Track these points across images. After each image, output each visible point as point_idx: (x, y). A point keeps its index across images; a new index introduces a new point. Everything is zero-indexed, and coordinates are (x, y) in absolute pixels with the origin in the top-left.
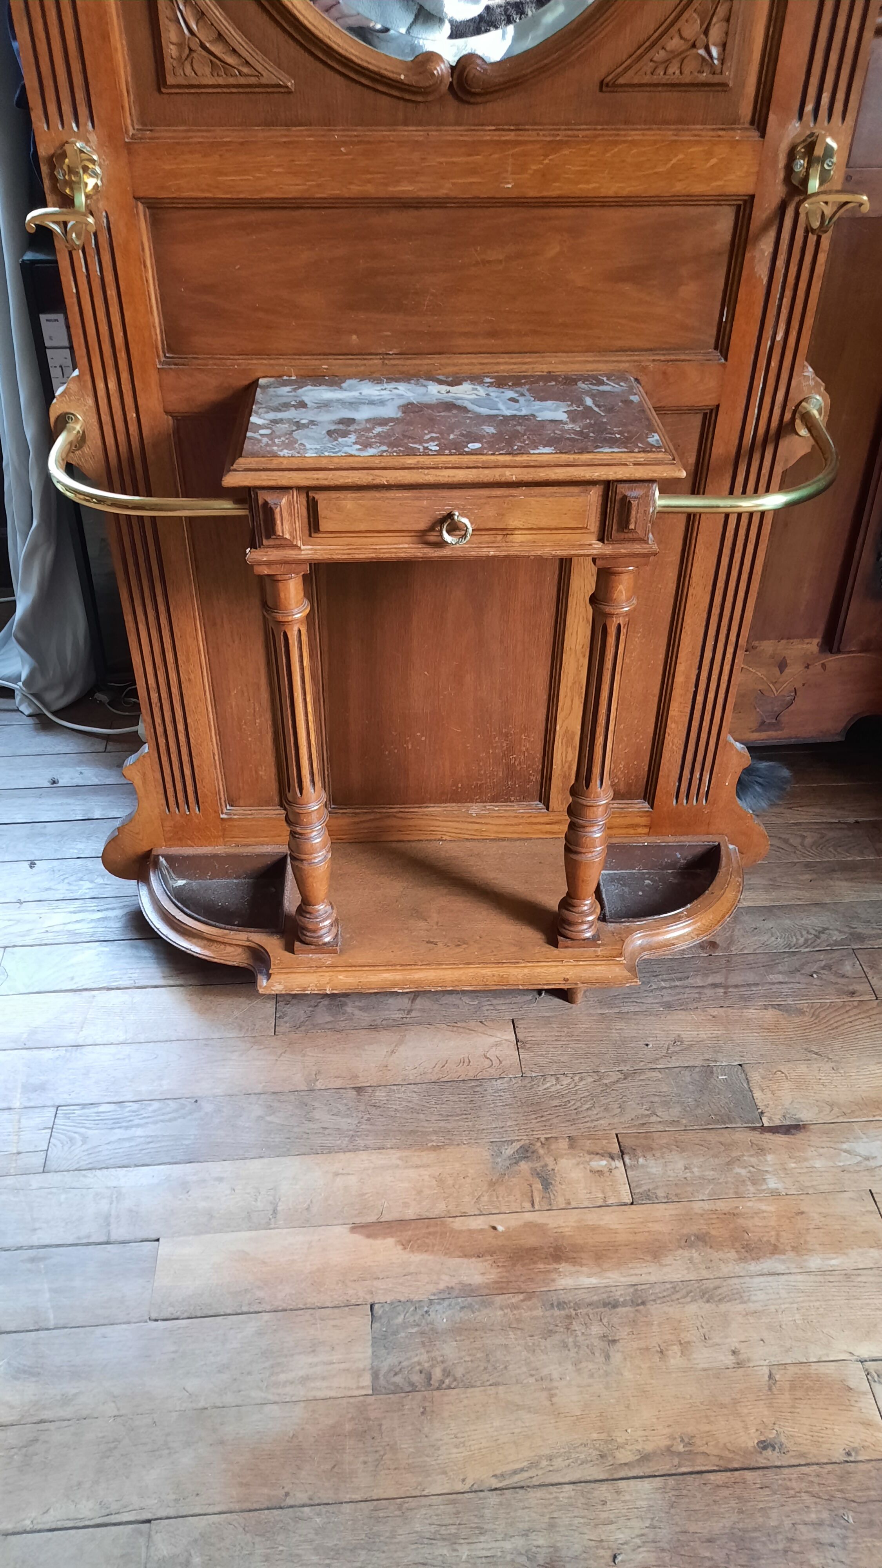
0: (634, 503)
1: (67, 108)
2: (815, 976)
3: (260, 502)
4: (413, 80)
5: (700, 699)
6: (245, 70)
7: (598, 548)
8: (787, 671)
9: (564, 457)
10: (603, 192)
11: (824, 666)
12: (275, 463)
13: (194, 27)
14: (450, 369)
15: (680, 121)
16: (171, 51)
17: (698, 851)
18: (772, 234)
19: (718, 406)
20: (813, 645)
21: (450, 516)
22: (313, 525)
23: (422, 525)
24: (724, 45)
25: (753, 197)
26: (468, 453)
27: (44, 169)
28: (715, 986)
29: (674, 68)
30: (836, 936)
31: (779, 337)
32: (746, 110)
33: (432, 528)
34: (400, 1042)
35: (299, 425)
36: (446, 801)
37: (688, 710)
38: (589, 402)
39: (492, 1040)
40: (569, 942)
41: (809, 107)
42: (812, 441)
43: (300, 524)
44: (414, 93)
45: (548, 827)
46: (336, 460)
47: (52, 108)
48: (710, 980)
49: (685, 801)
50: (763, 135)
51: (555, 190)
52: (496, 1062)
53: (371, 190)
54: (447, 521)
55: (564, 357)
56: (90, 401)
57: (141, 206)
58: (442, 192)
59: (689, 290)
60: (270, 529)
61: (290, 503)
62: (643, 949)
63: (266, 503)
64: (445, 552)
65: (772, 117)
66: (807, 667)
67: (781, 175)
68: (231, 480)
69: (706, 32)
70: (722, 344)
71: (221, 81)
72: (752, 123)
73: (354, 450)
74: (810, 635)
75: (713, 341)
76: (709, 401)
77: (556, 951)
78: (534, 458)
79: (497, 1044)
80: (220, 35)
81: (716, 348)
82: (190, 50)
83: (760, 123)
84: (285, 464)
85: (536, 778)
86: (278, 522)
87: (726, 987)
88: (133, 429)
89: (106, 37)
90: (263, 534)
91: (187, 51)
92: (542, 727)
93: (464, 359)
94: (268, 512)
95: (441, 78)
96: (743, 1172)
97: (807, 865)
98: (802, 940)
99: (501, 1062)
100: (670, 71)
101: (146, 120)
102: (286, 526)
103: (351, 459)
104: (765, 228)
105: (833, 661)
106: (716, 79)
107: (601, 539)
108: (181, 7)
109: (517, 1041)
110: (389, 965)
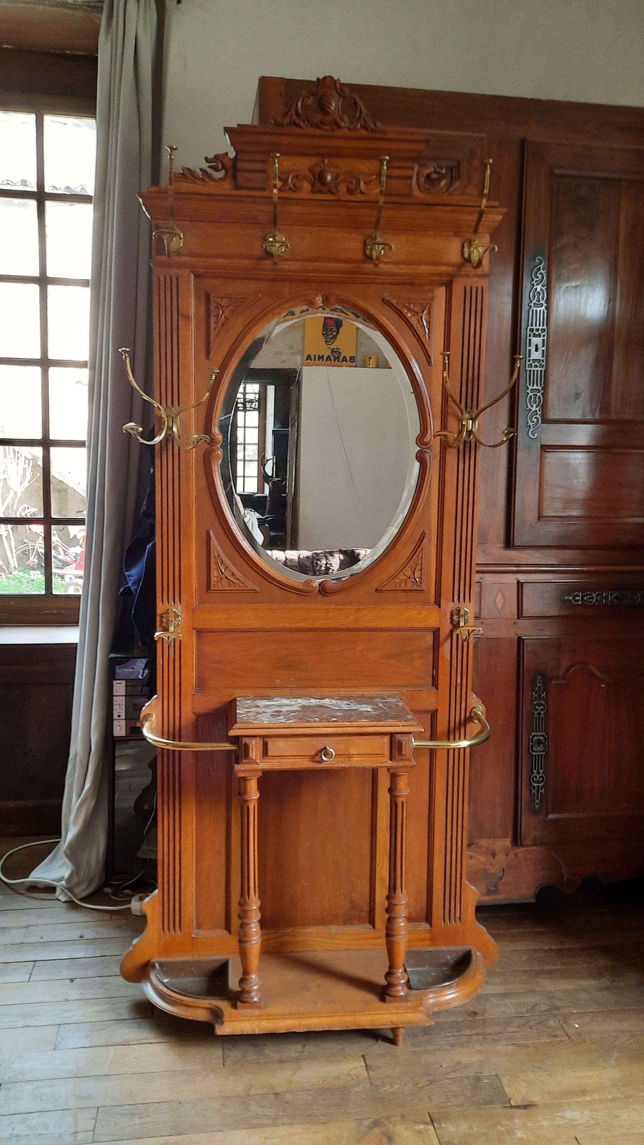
0: (404, 743)
1: (171, 597)
2: (534, 1028)
3: (243, 742)
4: (305, 588)
5: (448, 858)
6: (241, 585)
7: (390, 763)
8: (497, 857)
9: (372, 723)
10: (379, 626)
11: (516, 855)
12: (251, 726)
13: (223, 571)
14: (319, 694)
15: (407, 602)
16: (214, 579)
17: (460, 954)
18: (449, 641)
19: (437, 710)
20: (507, 842)
21: (325, 748)
22: (265, 752)
23: (313, 753)
24: (421, 578)
25: (439, 628)
26: (332, 722)
27: (158, 619)
28: (478, 1034)
29: (403, 585)
30: (544, 1007)
31: (459, 681)
32: (432, 599)
33: (317, 755)
34: (299, 1068)
35: (258, 713)
36: (318, 925)
37: (443, 864)
38: (380, 705)
39: (351, 1066)
40: (392, 998)
41: (456, 598)
42: (480, 726)
43: (260, 753)
44: (306, 593)
45: (375, 941)
46: (277, 724)
47: (165, 598)
48: (475, 1032)
49: (448, 923)
50: (440, 607)
51: (360, 625)
52: (355, 1077)
53: (288, 625)
54: (324, 750)
55: (368, 689)
56: (160, 709)
57: (194, 631)
58: (316, 626)
59: (418, 662)
60: (246, 755)
61: (256, 743)
62: (434, 1005)
63: (245, 743)
64: (323, 765)
65: (442, 601)
66: (507, 855)
67: (449, 621)
68: (232, 733)
69: (414, 574)
70: (435, 684)
71: (232, 589)
72: (435, 603)
73: (283, 721)
74: (505, 836)
75: (431, 683)
76: (432, 707)
77: (385, 1005)
78: (360, 723)
79: (355, 1068)
80: (233, 574)
81: (433, 686)
82: (222, 579)
83: (438, 602)
84: (256, 726)
85: (366, 909)
86: (251, 751)
87: (485, 1035)
88: (177, 721)
89: (190, 574)
90: (243, 757)
91: (220, 579)
92: (368, 876)
93: (326, 690)
94: (246, 746)
95: (316, 588)
96: (502, 1129)
97: (525, 971)
98: (524, 1010)
99: (358, 1077)
100: (402, 586)
101: (201, 602)
102: (254, 754)
103: (283, 724)
104: (446, 639)
105: (520, 850)
106: (419, 589)
107: (391, 759)
108: (220, 565)
109: (366, 1066)
110: (291, 1015)
